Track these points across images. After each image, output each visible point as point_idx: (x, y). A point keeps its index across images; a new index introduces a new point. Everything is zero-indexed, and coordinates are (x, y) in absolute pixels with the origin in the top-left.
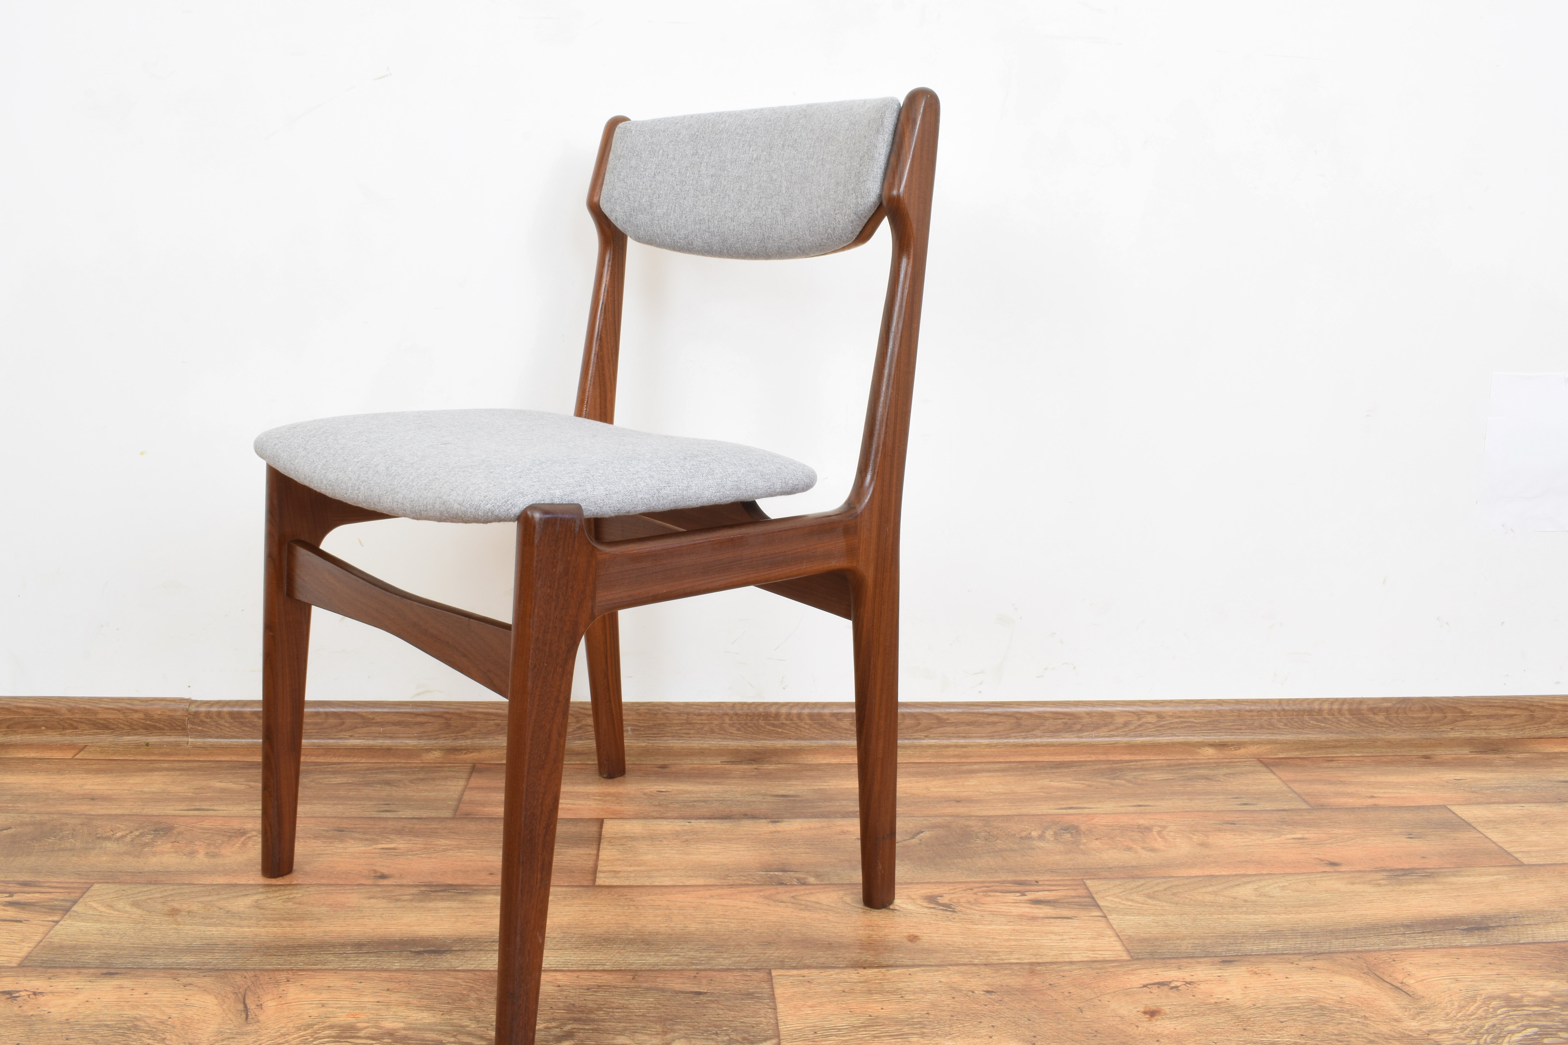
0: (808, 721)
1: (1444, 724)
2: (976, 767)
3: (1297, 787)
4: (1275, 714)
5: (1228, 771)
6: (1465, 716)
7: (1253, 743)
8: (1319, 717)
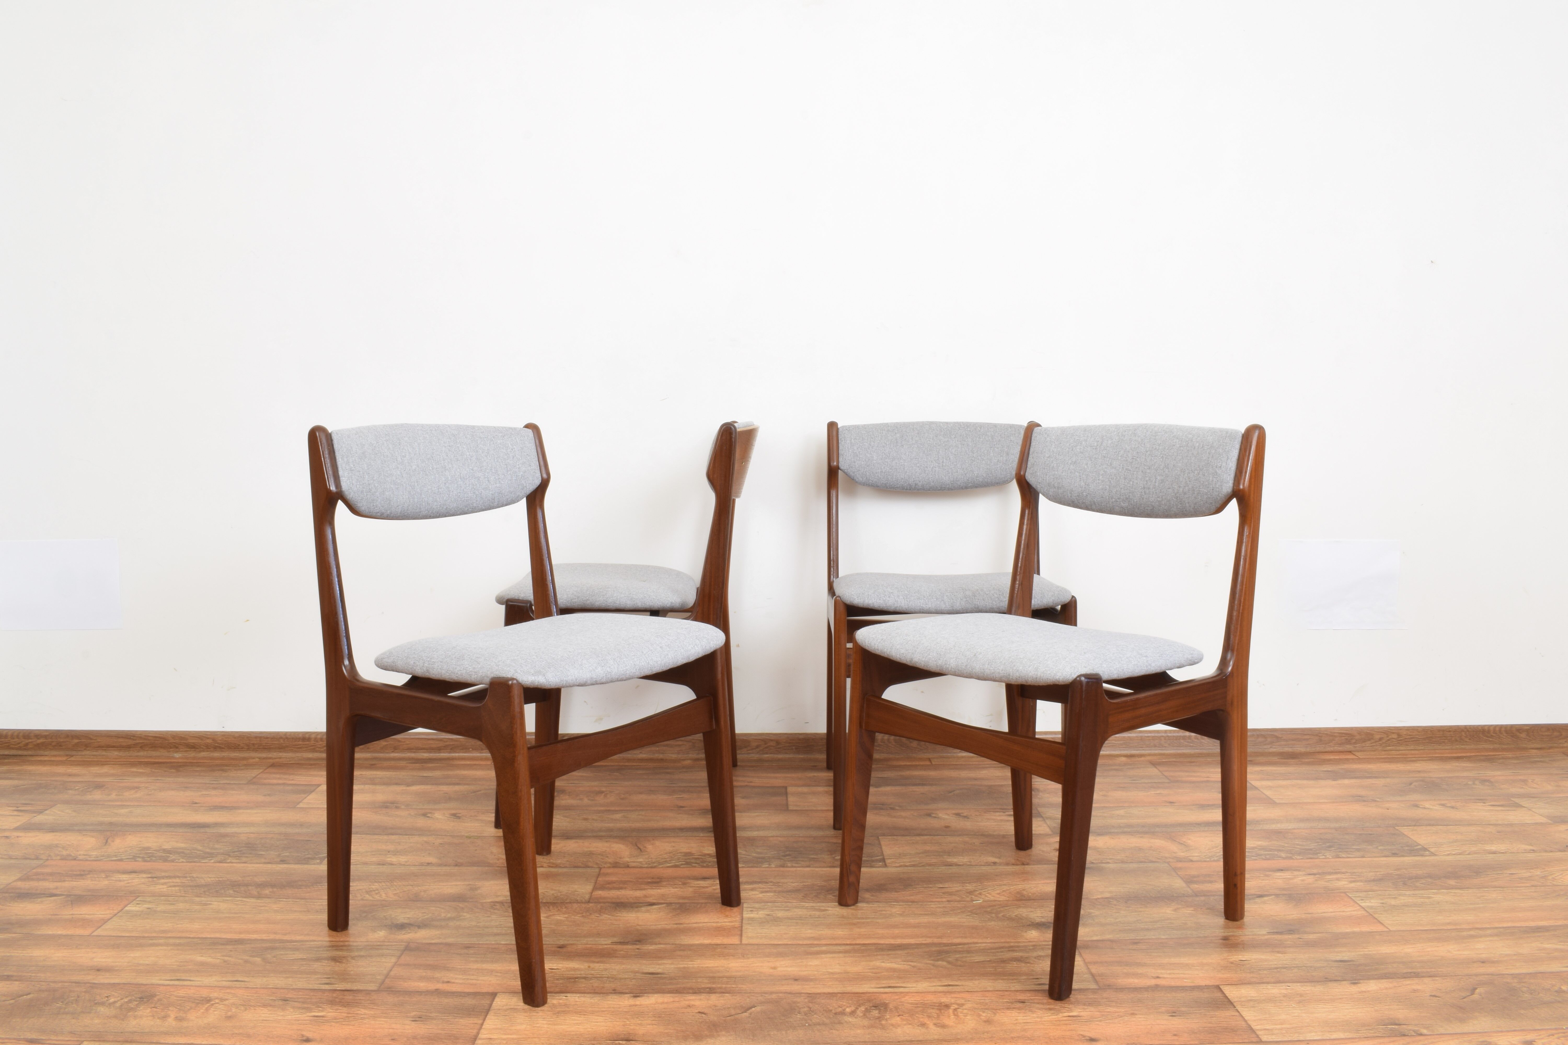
0: (894, 743)
1: (1265, 745)
2: (988, 766)
3: (1166, 774)
4: (1162, 738)
5: (1130, 767)
6: (1278, 738)
7: (1150, 755)
8: (1189, 741)
